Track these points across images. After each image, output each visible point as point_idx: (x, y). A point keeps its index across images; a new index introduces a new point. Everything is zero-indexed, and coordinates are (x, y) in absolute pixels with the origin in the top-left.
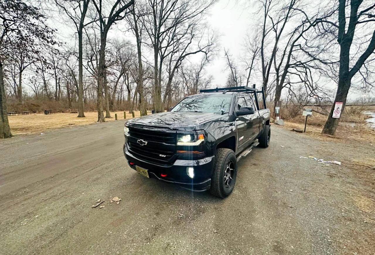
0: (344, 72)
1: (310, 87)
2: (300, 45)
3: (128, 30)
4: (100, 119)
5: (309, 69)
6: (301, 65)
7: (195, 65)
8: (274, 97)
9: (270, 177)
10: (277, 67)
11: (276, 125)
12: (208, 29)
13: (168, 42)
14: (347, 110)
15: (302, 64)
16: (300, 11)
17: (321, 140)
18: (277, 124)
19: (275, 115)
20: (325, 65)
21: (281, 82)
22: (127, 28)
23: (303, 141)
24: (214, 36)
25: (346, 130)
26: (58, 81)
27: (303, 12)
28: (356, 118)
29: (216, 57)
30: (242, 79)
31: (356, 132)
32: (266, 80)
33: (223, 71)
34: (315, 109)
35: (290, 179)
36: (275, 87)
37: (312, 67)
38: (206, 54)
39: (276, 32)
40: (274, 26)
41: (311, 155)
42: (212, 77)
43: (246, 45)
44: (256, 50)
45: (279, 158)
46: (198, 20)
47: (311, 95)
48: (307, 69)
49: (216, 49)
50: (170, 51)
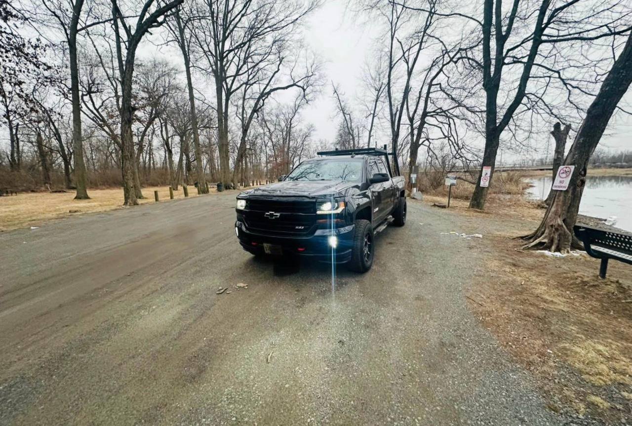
0: (491, 127)
1: (455, 145)
2: (440, 84)
3: (167, 43)
4: (130, 201)
5: (453, 120)
6: (443, 114)
7: (284, 107)
8: (409, 159)
9: (409, 253)
10: (411, 116)
11: (413, 200)
12: (306, 50)
13: (238, 66)
14: (503, 178)
15: (444, 112)
16: (437, 40)
17: (467, 216)
18: (414, 198)
19: (410, 185)
20: (473, 114)
21: (417, 138)
22: (165, 39)
23: (446, 217)
24: (316, 62)
25: (499, 203)
26: (14, 131)
27: (441, 42)
28: (514, 188)
29: (320, 96)
30: (360, 132)
31: (510, 206)
32: (396, 135)
33: (331, 118)
34: (462, 177)
35: (429, 253)
36: (409, 146)
37: (456, 116)
38: (304, 90)
39: (407, 63)
40: (404, 53)
41: (453, 231)
42: (312, 126)
43: (365, 79)
44: (381, 88)
45: (417, 236)
46: (289, 33)
47: (458, 157)
48: (450, 120)
49: (319, 83)
50: (242, 82)
